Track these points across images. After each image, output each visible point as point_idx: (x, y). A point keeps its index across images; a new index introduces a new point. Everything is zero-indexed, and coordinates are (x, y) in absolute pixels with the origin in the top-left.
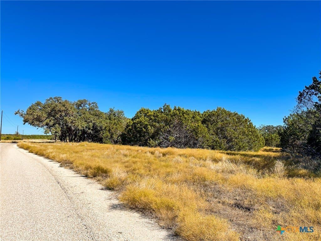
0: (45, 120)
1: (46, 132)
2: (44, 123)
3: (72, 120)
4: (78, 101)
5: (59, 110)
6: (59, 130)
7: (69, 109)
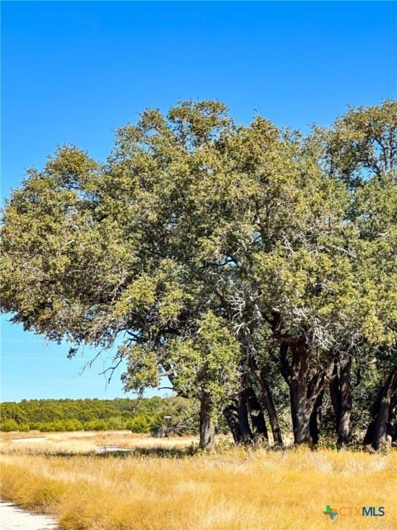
0: (124, 286)
1: (136, 377)
2: (122, 307)
4: (348, 121)
5: (215, 205)
6: (226, 355)
7: (290, 189)
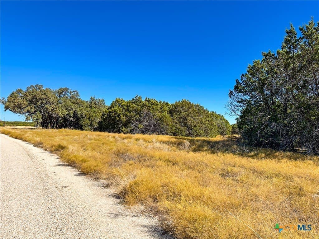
0: (26, 108)
1: (27, 119)
2: (25, 110)
3: (52, 107)
4: (60, 89)
5: (40, 98)
6: (40, 117)
7: (50, 97)
